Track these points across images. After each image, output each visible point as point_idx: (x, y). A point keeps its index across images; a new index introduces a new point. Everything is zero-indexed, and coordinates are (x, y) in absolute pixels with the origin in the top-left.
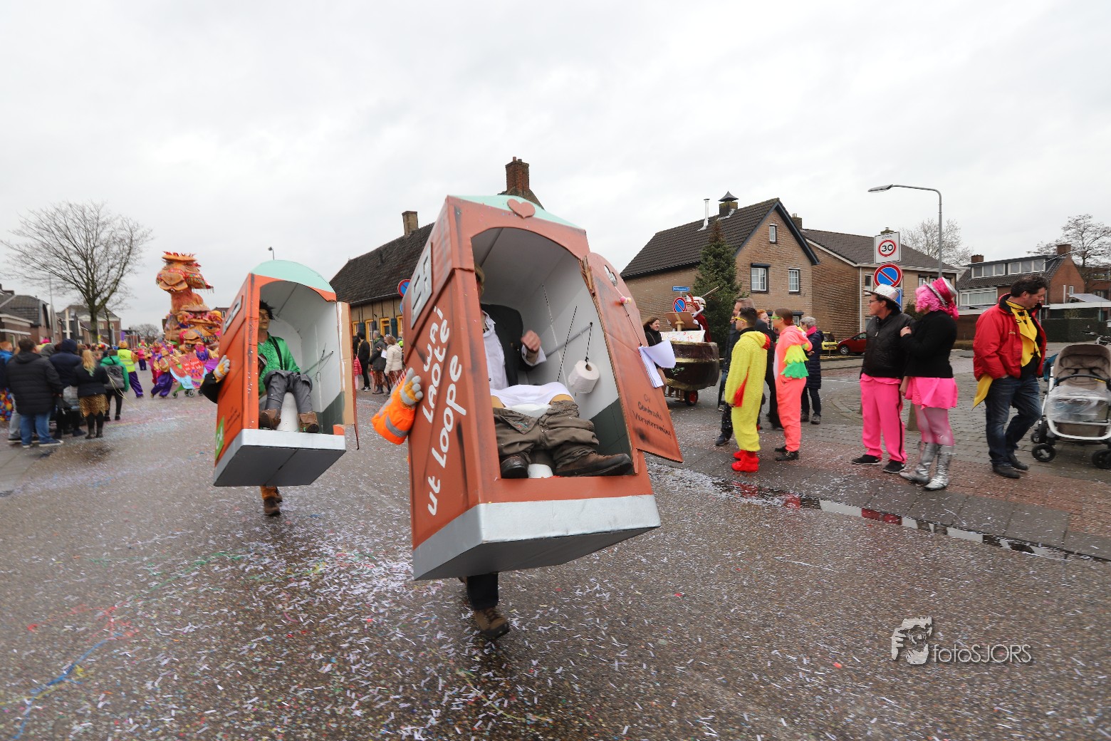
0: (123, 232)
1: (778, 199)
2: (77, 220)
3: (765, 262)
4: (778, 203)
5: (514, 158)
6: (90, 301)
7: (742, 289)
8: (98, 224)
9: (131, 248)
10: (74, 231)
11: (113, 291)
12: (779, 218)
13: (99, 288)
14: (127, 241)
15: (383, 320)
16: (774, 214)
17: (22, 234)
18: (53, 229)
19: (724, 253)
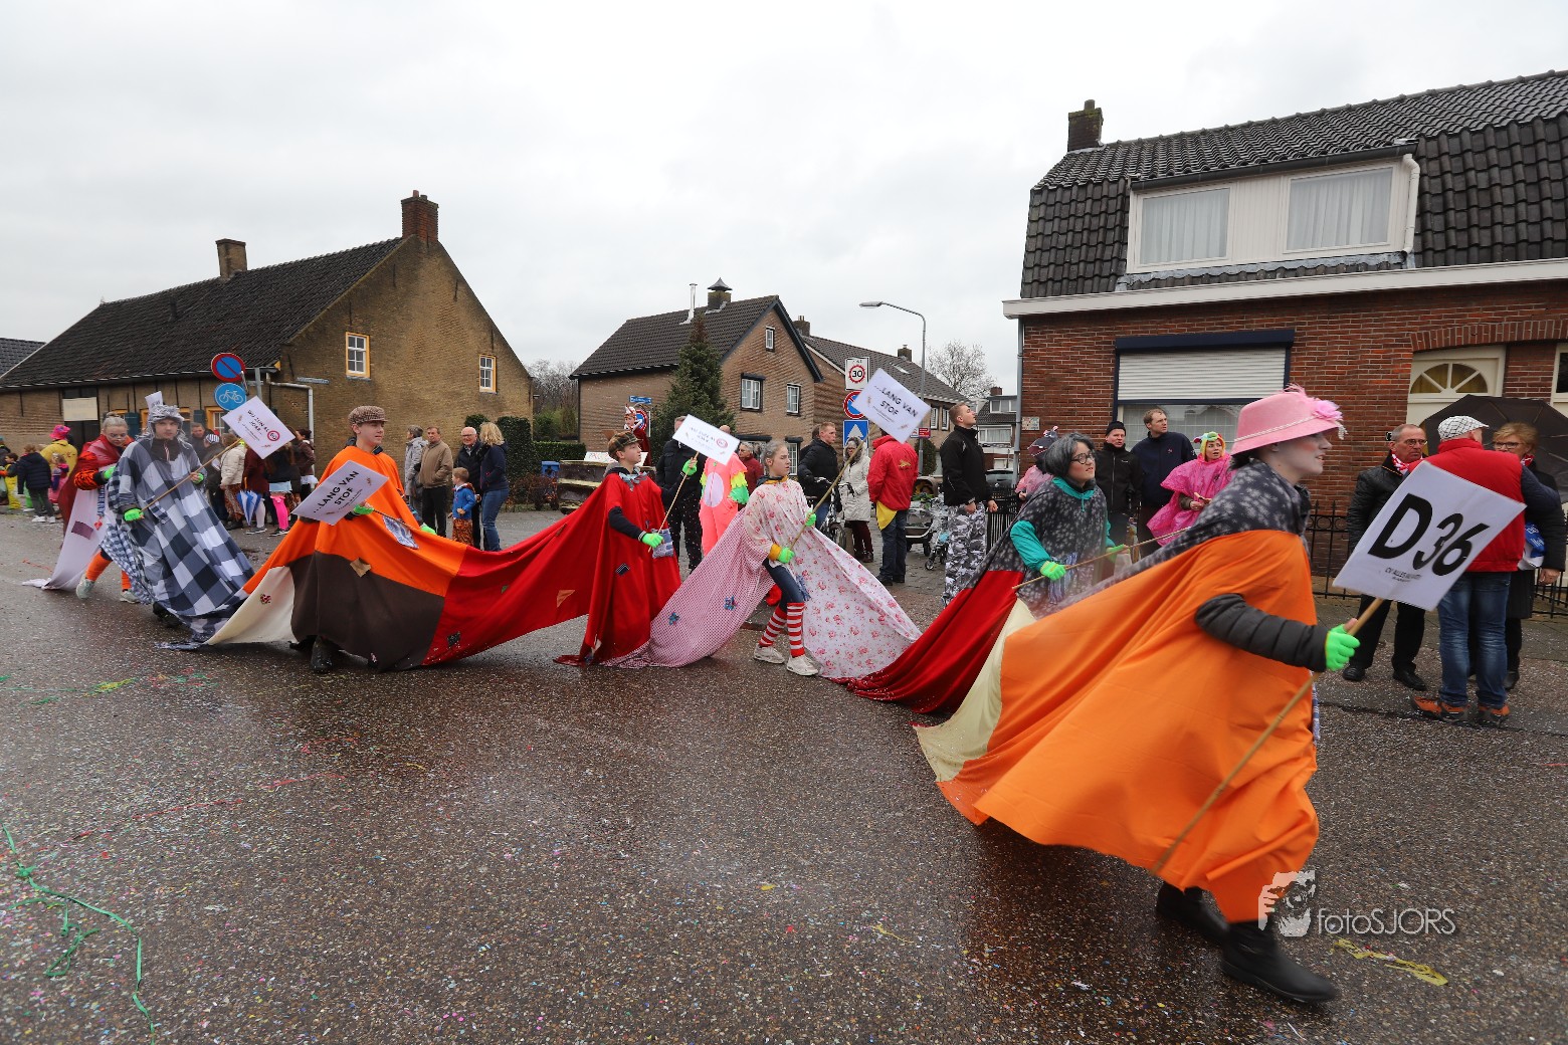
1: (777, 297)
3: (759, 373)
5: (415, 192)
7: (727, 404)
12: (778, 319)
16: (771, 316)
19: (706, 358)
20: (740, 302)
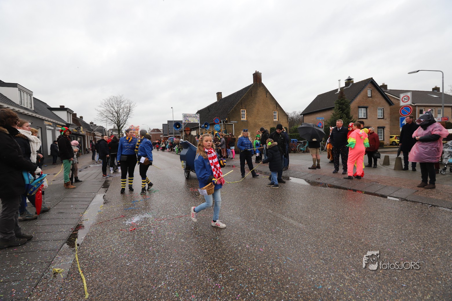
0: (128, 104)
1: (372, 78)
2: (115, 101)
3: (365, 105)
4: (372, 80)
5: (256, 71)
7: (353, 118)
8: (121, 102)
9: (130, 110)
10: (114, 105)
11: (124, 124)
12: (373, 86)
13: (121, 123)
14: (129, 107)
15: (209, 132)
16: (369, 85)
17: (100, 107)
18: (109, 104)
19: (345, 103)
20: (357, 83)
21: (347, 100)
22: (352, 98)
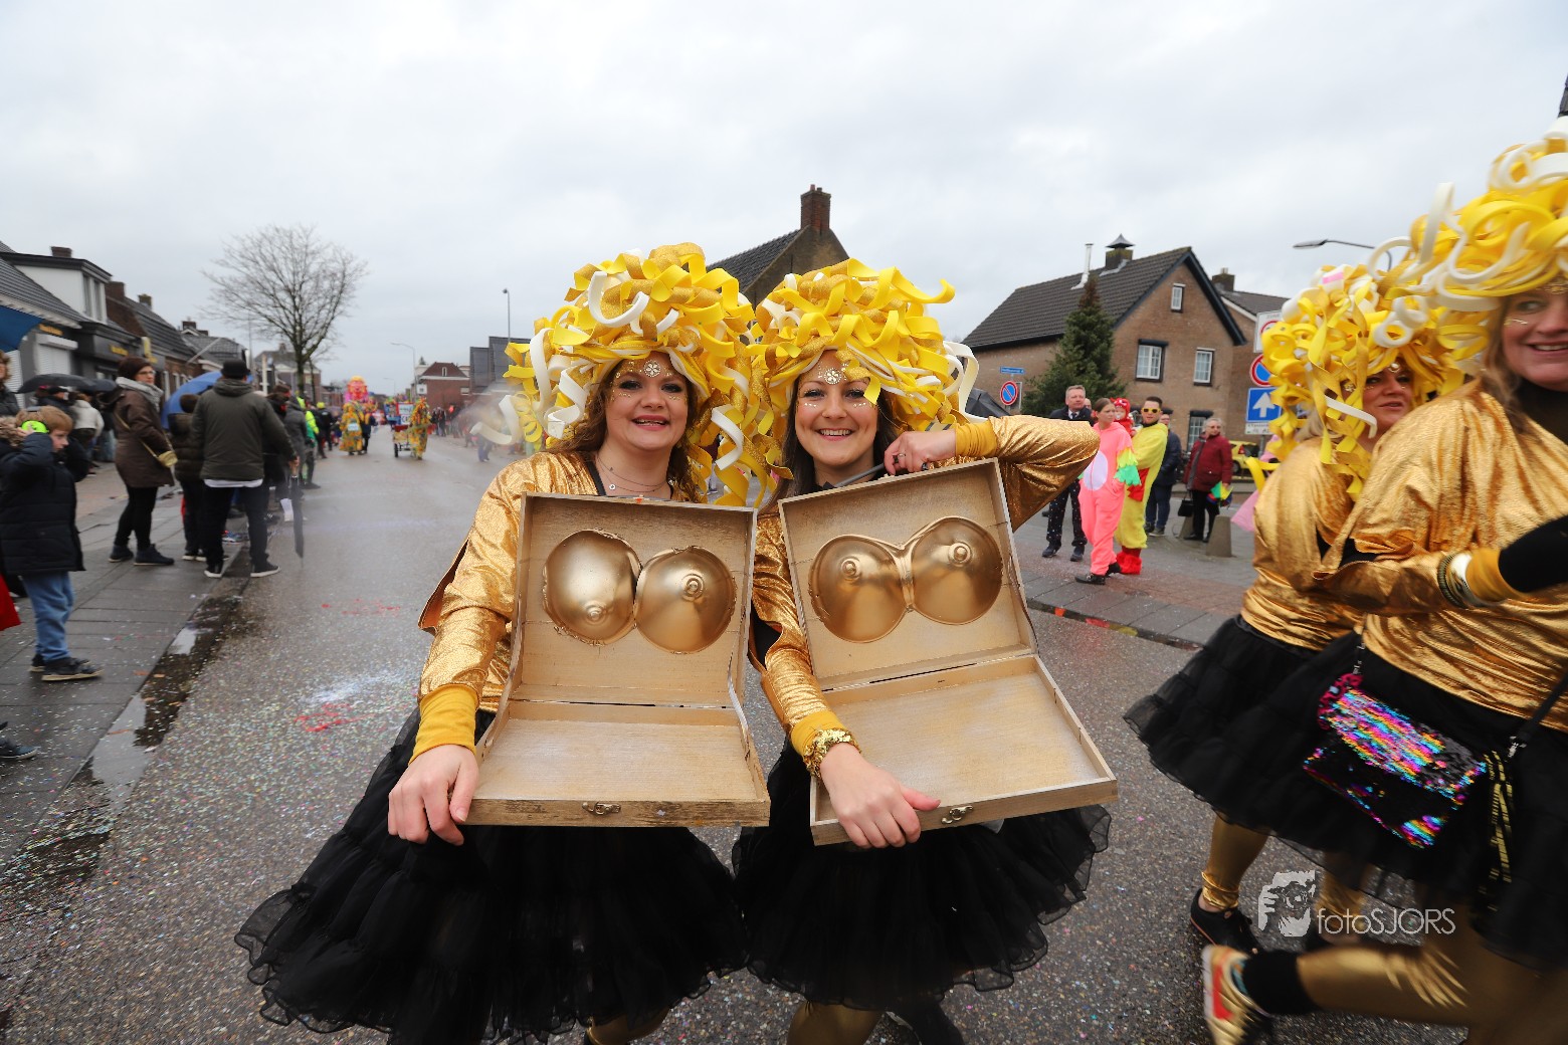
0: (334, 265)
1: (1189, 249)
2: (284, 249)
3: (1160, 337)
4: (1188, 255)
5: (813, 186)
6: (298, 347)
8: (308, 253)
9: (343, 286)
10: (281, 261)
12: (1190, 274)
13: (308, 332)
14: (339, 275)
16: (1181, 271)
17: (224, 264)
18: (258, 258)
19: (1097, 324)
20: (1142, 259)
21: (1106, 315)
22: (1124, 311)
